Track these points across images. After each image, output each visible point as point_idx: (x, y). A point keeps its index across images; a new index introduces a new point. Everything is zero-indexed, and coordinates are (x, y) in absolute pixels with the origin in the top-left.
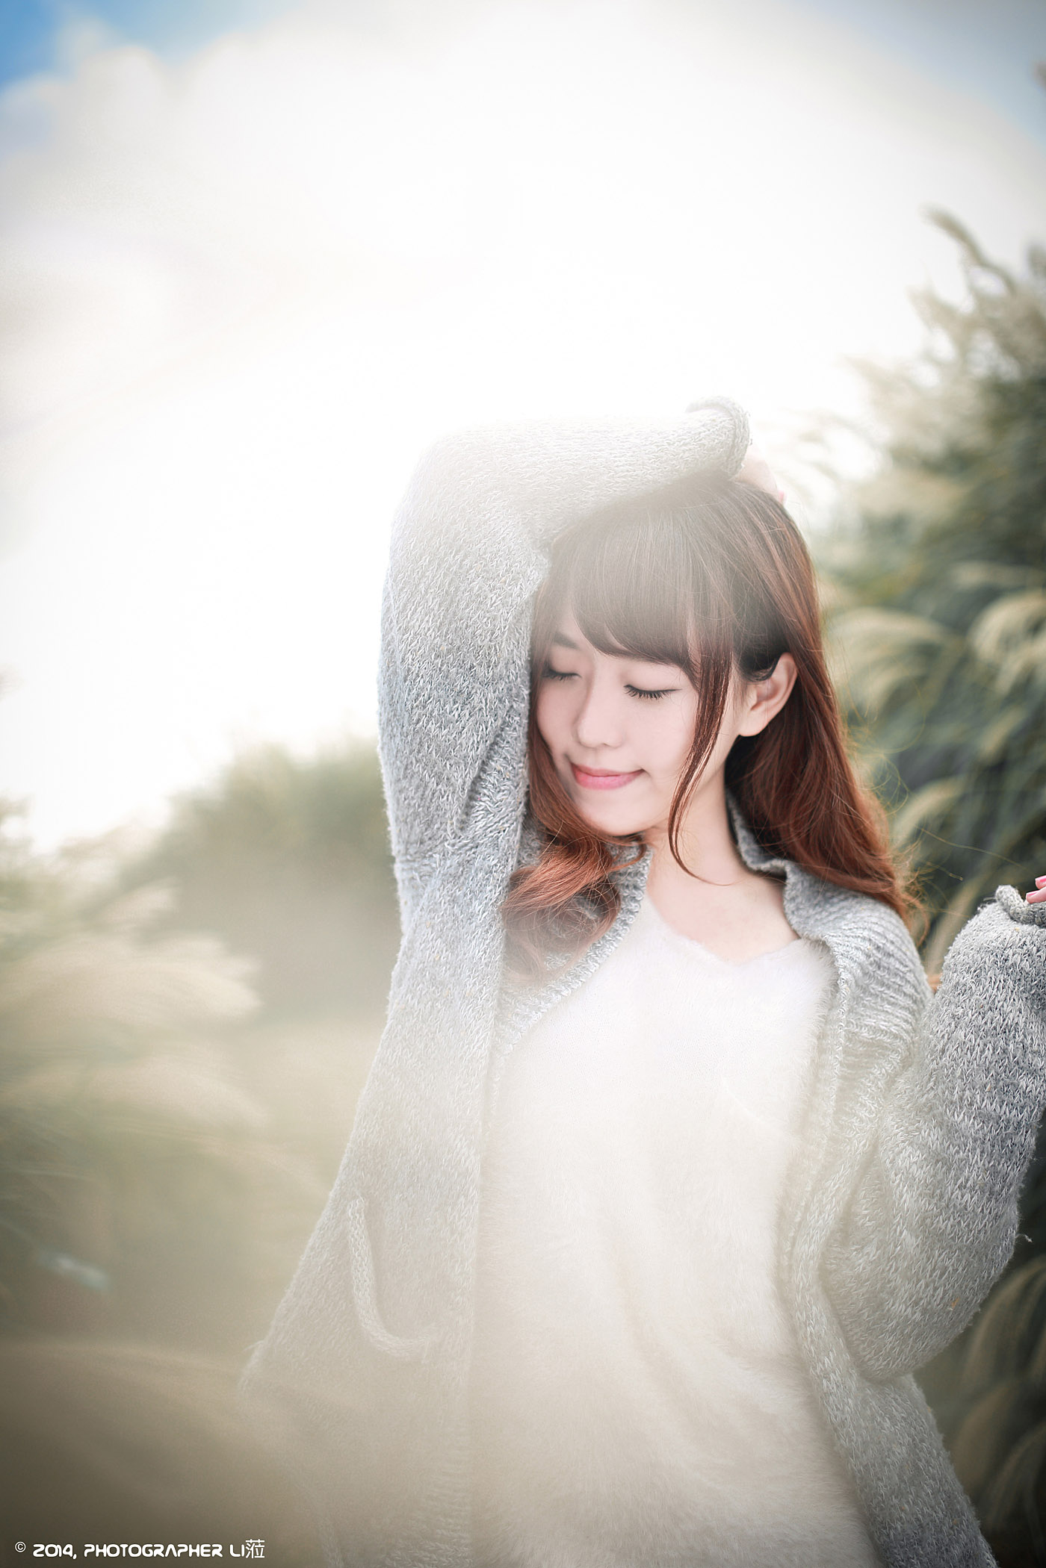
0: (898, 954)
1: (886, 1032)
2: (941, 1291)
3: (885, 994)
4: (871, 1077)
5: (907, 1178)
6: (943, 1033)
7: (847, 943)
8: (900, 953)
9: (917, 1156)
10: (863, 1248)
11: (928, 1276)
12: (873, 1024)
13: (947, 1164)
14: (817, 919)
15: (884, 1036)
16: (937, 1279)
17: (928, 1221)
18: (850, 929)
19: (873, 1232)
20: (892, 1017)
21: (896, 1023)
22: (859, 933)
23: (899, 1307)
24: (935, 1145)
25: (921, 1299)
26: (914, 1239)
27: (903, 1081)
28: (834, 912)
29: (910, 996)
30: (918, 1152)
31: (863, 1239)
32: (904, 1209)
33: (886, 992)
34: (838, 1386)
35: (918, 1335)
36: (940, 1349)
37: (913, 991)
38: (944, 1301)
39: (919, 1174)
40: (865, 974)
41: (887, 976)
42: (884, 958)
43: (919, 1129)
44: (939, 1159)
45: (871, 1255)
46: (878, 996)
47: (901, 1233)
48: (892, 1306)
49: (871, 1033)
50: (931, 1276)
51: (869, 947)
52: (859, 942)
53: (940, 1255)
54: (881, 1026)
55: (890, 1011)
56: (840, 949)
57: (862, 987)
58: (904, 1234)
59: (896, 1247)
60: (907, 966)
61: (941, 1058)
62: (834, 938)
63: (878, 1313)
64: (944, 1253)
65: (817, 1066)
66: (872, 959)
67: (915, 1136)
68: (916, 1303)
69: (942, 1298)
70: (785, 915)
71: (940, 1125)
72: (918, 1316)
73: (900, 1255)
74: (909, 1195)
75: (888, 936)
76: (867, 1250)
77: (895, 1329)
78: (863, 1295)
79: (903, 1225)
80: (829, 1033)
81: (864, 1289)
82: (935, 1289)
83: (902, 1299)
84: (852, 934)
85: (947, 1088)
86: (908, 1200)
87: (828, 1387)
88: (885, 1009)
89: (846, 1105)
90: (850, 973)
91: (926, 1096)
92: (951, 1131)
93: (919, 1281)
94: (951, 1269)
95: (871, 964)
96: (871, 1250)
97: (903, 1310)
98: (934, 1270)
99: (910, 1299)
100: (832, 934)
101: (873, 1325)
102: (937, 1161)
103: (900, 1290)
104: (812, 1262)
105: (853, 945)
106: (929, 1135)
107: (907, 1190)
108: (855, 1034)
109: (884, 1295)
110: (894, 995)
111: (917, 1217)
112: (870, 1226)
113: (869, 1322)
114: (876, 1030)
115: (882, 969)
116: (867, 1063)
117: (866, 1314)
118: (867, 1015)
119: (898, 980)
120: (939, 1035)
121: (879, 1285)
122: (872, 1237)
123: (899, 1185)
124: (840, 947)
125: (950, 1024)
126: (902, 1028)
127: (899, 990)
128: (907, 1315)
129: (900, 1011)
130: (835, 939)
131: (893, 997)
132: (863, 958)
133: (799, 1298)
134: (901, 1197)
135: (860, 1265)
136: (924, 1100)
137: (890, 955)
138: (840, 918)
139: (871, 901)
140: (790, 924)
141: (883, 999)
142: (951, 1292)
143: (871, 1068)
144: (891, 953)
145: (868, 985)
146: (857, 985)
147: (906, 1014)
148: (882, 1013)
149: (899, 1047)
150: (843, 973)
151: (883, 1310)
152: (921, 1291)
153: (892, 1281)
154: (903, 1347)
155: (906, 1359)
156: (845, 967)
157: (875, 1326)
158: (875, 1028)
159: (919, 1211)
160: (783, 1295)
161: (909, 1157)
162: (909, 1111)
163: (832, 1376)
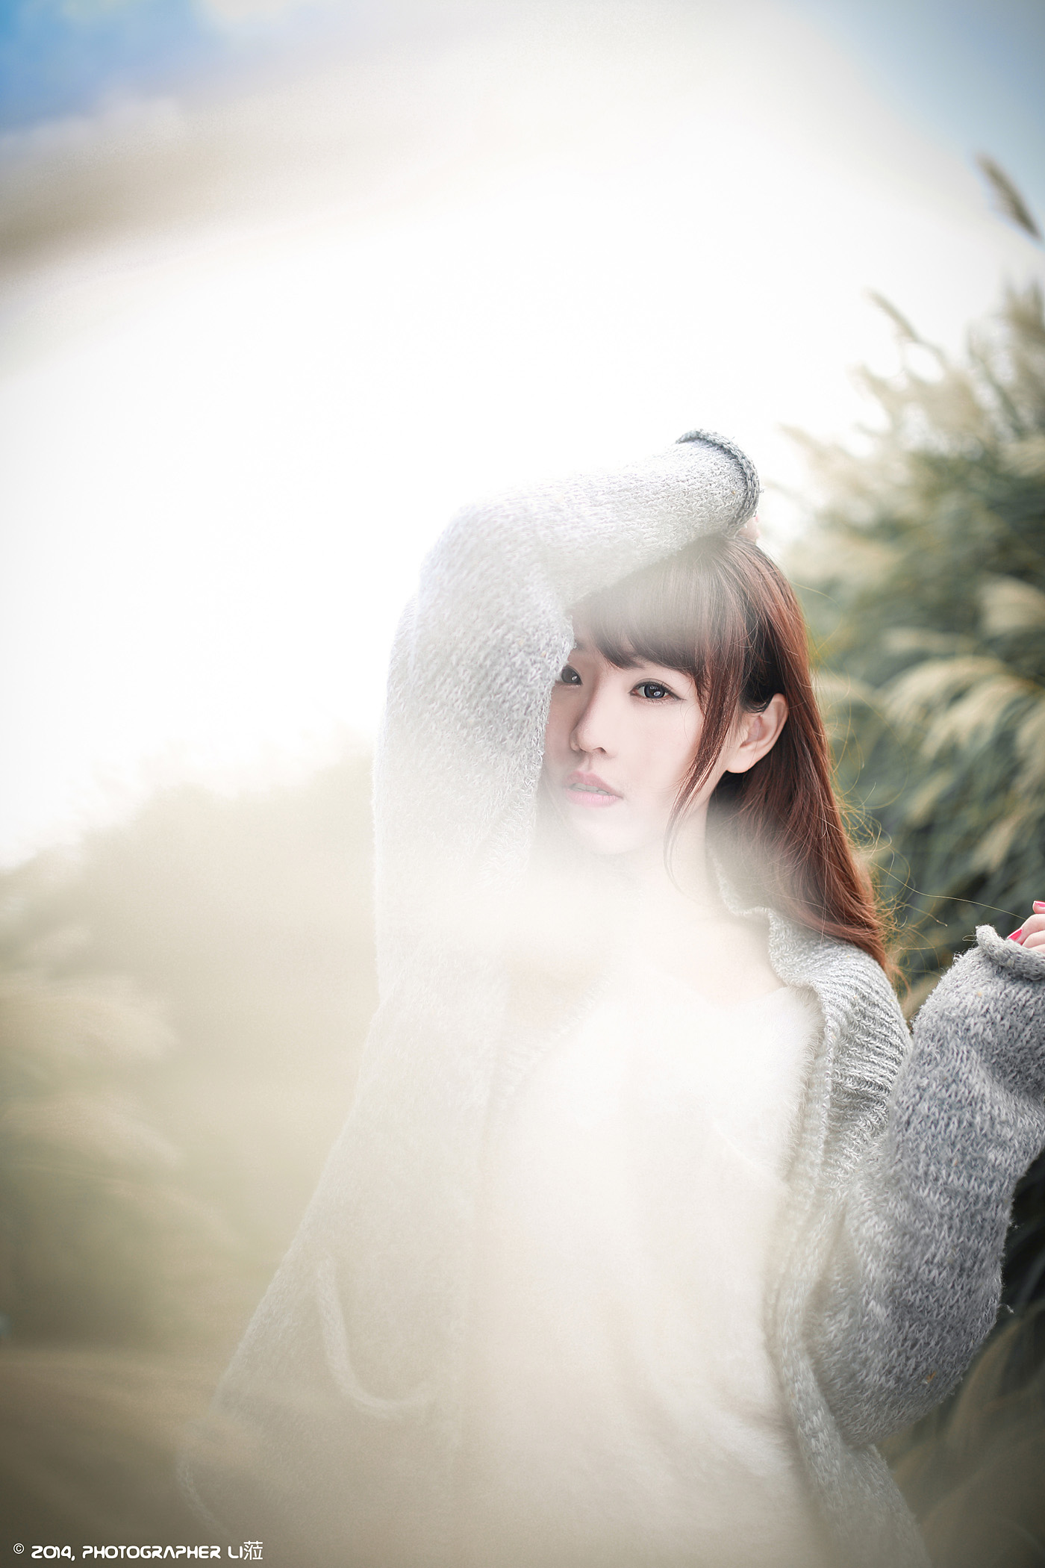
0: (883, 1004)
1: (871, 1083)
2: (912, 1362)
3: (871, 1044)
4: (857, 1129)
5: (871, 1249)
6: (908, 1104)
7: (834, 991)
8: (885, 1003)
9: (883, 1226)
10: (835, 1314)
11: (900, 1345)
12: (858, 1075)
13: (915, 1238)
14: (802, 967)
15: (869, 1087)
16: (908, 1349)
17: (897, 1292)
18: (837, 976)
19: (845, 1299)
20: (878, 1068)
21: (882, 1074)
22: (846, 980)
23: (874, 1378)
24: (902, 1217)
25: (894, 1367)
26: (884, 1309)
27: (877, 1145)
28: (820, 959)
29: (897, 1047)
30: (884, 1223)
31: (836, 1306)
32: (869, 1278)
33: (872, 1042)
34: (826, 1447)
35: (893, 1404)
36: (918, 1418)
37: (899, 1042)
38: (917, 1372)
39: (886, 1244)
40: (851, 1023)
41: (872, 1026)
42: (869, 1008)
43: (886, 1200)
44: (903, 1231)
45: (844, 1324)
46: (864, 1046)
47: (867, 1303)
48: (866, 1376)
49: (855, 1084)
50: (902, 1345)
51: (855, 996)
52: (845, 990)
53: (910, 1326)
54: (866, 1078)
55: (876, 1062)
56: (828, 996)
57: (847, 1037)
58: (871, 1304)
59: (863, 1317)
60: (892, 1017)
61: (906, 1130)
62: (821, 984)
63: (851, 1384)
64: (914, 1326)
65: (804, 1114)
66: (857, 1008)
67: (883, 1206)
68: (890, 1372)
69: (915, 1369)
70: (769, 965)
71: (906, 1198)
72: (892, 1384)
73: (868, 1326)
74: (875, 1265)
75: (873, 986)
76: (839, 1317)
77: (871, 1398)
78: (834, 1365)
79: (870, 1294)
80: (815, 1081)
81: (836, 1358)
82: (908, 1359)
83: (876, 1369)
84: (839, 982)
85: (912, 1162)
86: (874, 1270)
87: (816, 1446)
88: (871, 1060)
89: (830, 1158)
90: (836, 1021)
91: (894, 1168)
92: (917, 1205)
93: (891, 1350)
94: (922, 1341)
95: (856, 1014)
96: (843, 1317)
97: (878, 1379)
98: (905, 1340)
99: (884, 1368)
100: (820, 980)
101: (848, 1394)
102: (904, 1235)
103: (873, 1362)
104: (797, 1316)
105: (840, 993)
106: (896, 1206)
107: (872, 1260)
108: (840, 1084)
109: (856, 1366)
110: (881, 1045)
111: (886, 1288)
112: (842, 1293)
113: (842, 1391)
114: (860, 1081)
115: (867, 1019)
116: (851, 1115)
117: (839, 1385)
118: (852, 1066)
119: (884, 1031)
120: (904, 1106)
121: (850, 1355)
122: (844, 1304)
123: (862, 1254)
124: (828, 994)
125: (914, 1096)
126: (888, 1079)
127: (885, 1040)
128: (881, 1385)
129: (886, 1062)
130: (823, 986)
131: (880, 1048)
132: (849, 1007)
133: (785, 1354)
134: (865, 1267)
135: (831, 1332)
136: (892, 1172)
137: (875, 1005)
138: (826, 965)
139: (856, 950)
140: (774, 973)
141: (869, 1050)
142: (924, 1365)
143: (856, 1120)
144: (876, 1003)
145: (853, 1035)
146: (843, 1035)
147: (892, 1064)
148: (868, 1064)
149: (884, 1098)
150: (830, 1021)
151: (857, 1381)
152: (894, 1360)
153: (862, 1352)
154: (879, 1413)
155: (881, 1426)
156: (832, 1015)
157: (849, 1396)
158: (860, 1078)
159: (887, 1282)
160: (772, 1348)
161: (874, 1226)
162: (879, 1181)
163: (820, 1435)
